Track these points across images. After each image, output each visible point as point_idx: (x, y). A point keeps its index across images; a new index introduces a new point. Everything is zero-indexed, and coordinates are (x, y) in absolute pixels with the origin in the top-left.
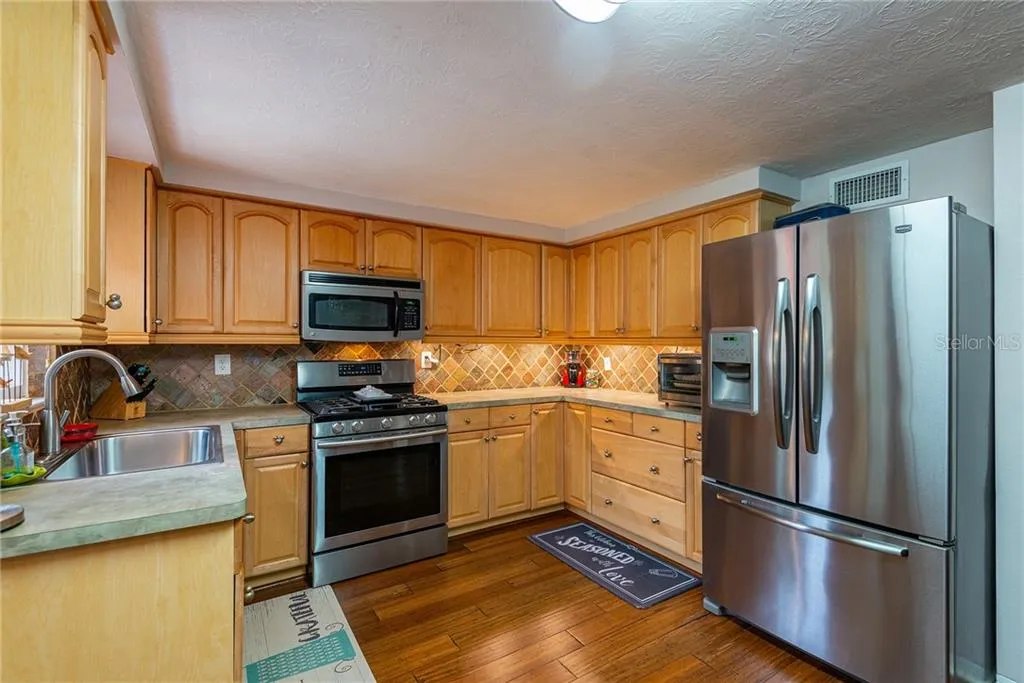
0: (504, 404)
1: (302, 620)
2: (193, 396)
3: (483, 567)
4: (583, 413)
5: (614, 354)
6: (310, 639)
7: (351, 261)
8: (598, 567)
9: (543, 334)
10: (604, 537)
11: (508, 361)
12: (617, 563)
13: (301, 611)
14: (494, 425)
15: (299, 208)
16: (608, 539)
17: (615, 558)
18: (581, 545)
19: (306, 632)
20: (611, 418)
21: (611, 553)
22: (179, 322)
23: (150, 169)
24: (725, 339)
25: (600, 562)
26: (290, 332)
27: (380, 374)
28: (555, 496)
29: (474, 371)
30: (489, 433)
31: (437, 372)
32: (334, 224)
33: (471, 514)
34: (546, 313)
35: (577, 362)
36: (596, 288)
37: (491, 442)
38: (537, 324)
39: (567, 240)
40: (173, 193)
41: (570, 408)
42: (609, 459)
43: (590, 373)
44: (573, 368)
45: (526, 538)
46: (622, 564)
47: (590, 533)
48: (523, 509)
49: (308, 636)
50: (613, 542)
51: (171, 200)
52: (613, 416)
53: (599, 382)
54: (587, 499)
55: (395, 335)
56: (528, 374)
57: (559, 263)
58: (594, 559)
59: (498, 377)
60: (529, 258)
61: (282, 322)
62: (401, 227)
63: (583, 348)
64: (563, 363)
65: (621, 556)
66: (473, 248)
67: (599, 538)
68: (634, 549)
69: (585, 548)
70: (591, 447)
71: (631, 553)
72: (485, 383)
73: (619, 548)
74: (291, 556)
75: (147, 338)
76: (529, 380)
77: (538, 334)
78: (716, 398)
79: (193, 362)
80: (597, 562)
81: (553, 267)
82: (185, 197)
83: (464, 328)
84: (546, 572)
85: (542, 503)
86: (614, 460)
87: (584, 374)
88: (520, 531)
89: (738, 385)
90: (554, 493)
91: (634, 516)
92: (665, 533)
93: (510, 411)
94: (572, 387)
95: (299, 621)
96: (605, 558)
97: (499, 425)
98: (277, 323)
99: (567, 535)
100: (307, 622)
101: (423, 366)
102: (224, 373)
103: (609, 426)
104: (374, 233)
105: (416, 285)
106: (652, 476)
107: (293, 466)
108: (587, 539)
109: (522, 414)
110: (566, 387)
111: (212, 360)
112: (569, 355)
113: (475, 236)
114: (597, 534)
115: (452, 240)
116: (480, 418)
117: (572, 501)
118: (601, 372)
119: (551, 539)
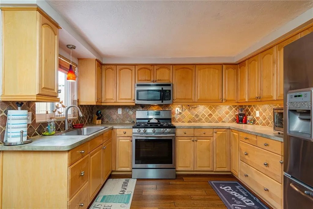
0: (200, 128)
1: (124, 187)
2: (113, 119)
3: (185, 187)
4: (237, 134)
5: (261, 110)
6: (122, 194)
7: (150, 79)
8: (232, 202)
9: (224, 101)
10: (244, 190)
11: (210, 112)
12: (244, 204)
13: (125, 185)
14: (196, 135)
15: (135, 65)
16: (246, 192)
17: (244, 201)
18: (231, 191)
19: (122, 191)
20: (247, 138)
21: (243, 198)
22: (107, 99)
23: (96, 60)
24: (296, 96)
25: (235, 201)
26: (133, 102)
27: (160, 115)
28: (225, 168)
29: (196, 115)
30: (194, 138)
31: (181, 115)
32: (145, 68)
33: (187, 167)
34: (225, 93)
35: (243, 113)
36: (248, 80)
37: (195, 141)
38: (220, 97)
39: (235, 61)
40: (106, 66)
41: (232, 132)
42: (247, 156)
43: (249, 118)
44: (241, 115)
45: (208, 182)
46: (246, 205)
47: (238, 187)
48: (210, 170)
49: (122, 192)
50: (247, 194)
51: (105, 68)
52: (249, 137)
53: (254, 122)
54: (238, 172)
55: (162, 102)
56: (220, 118)
57: (232, 71)
58: (233, 199)
59: (206, 118)
60: (217, 71)
61: (130, 99)
62: (166, 66)
63: (247, 107)
64: (236, 113)
65: (248, 201)
66: (192, 70)
67: (241, 190)
68: (257, 200)
69: (232, 193)
70: (240, 149)
71: (254, 201)
72: (200, 120)
73: (249, 197)
74: (128, 167)
75: (95, 103)
76: (220, 119)
77: (222, 101)
78: (291, 130)
79: (113, 110)
80: (234, 200)
81: (228, 74)
82: (108, 67)
83: (188, 99)
84: (208, 197)
85: (218, 169)
86: (249, 157)
87: (246, 118)
88: (207, 178)
89: (306, 123)
90: (225, 167)
91: (257, 184)
92: (271, 196)
93: (204, 131)
94: (240, 123)
95: (123, 187)
96: (239, 200)
97: (198, 135)
98: (129, 99)
99: (226, 185)
100: (124, 188)
101: (176, 113)
102: (120, 113)
103: (247, 141)
104: (157, 69)
105: (169, 85)
106: (264, 167)
107: (129, 141)
108: (234, 189)
109: (209, 133)
110: (238, 123)
111: (117, 110)
112: (239, 110)
113: (193, 66)
114: (241, 188)
115: (183, 68)
116: (190, 132)
117: (233, 171)
118: (255, 117)
119: (218, 185)
